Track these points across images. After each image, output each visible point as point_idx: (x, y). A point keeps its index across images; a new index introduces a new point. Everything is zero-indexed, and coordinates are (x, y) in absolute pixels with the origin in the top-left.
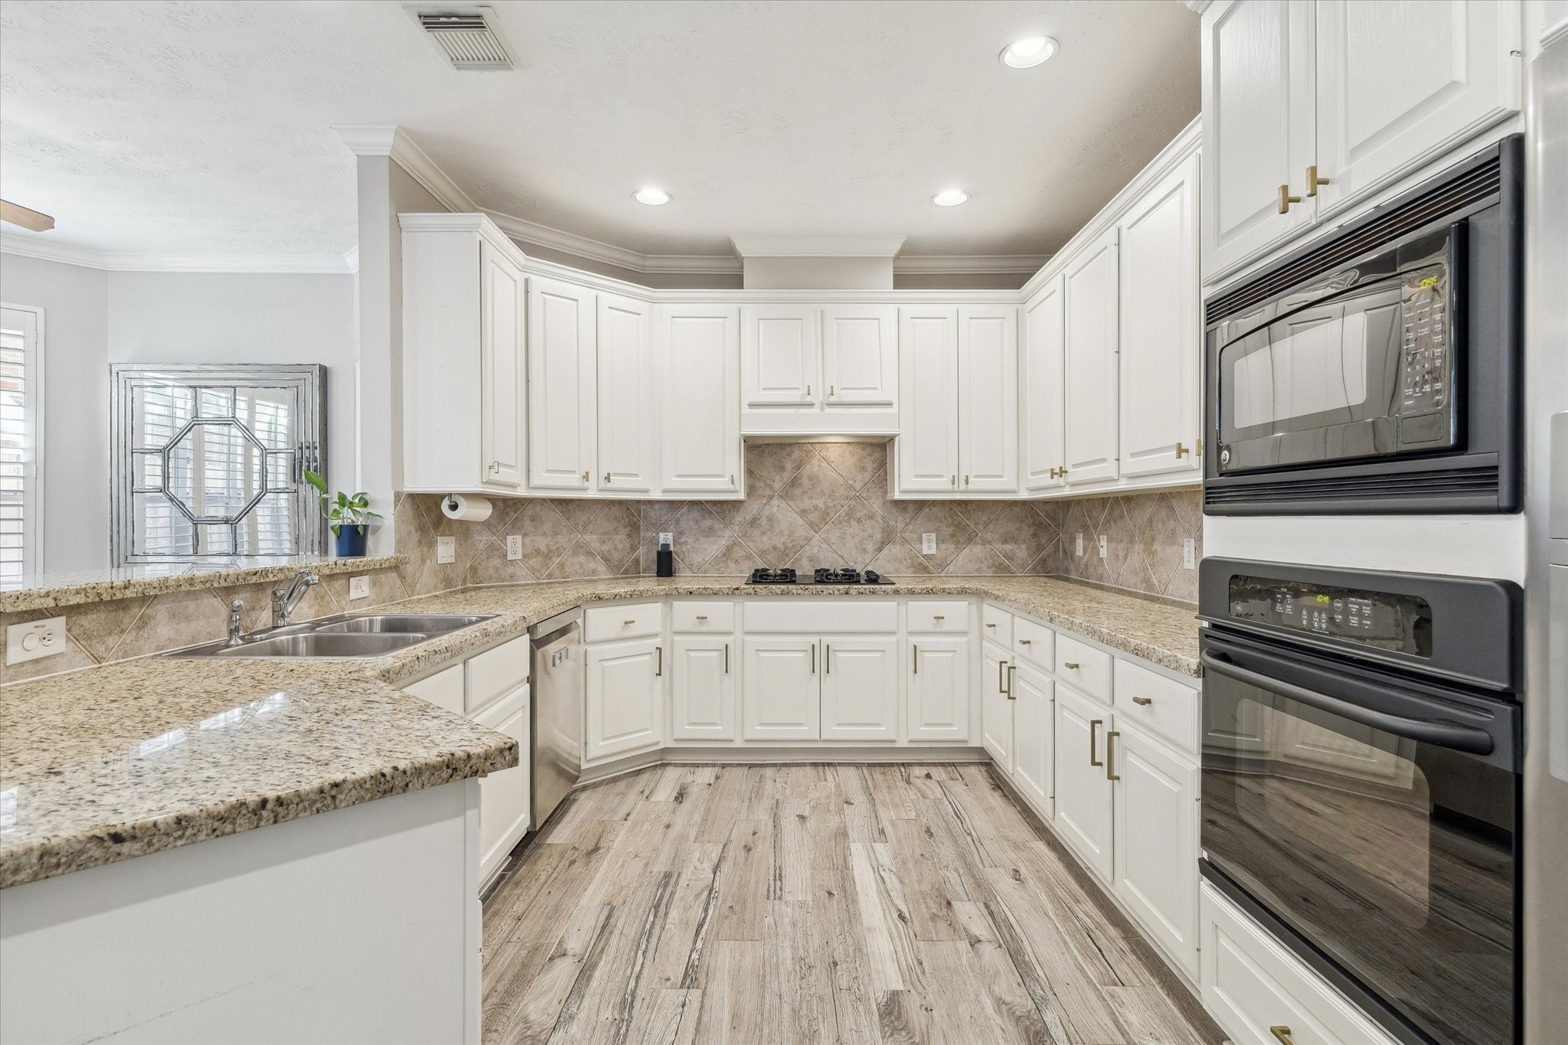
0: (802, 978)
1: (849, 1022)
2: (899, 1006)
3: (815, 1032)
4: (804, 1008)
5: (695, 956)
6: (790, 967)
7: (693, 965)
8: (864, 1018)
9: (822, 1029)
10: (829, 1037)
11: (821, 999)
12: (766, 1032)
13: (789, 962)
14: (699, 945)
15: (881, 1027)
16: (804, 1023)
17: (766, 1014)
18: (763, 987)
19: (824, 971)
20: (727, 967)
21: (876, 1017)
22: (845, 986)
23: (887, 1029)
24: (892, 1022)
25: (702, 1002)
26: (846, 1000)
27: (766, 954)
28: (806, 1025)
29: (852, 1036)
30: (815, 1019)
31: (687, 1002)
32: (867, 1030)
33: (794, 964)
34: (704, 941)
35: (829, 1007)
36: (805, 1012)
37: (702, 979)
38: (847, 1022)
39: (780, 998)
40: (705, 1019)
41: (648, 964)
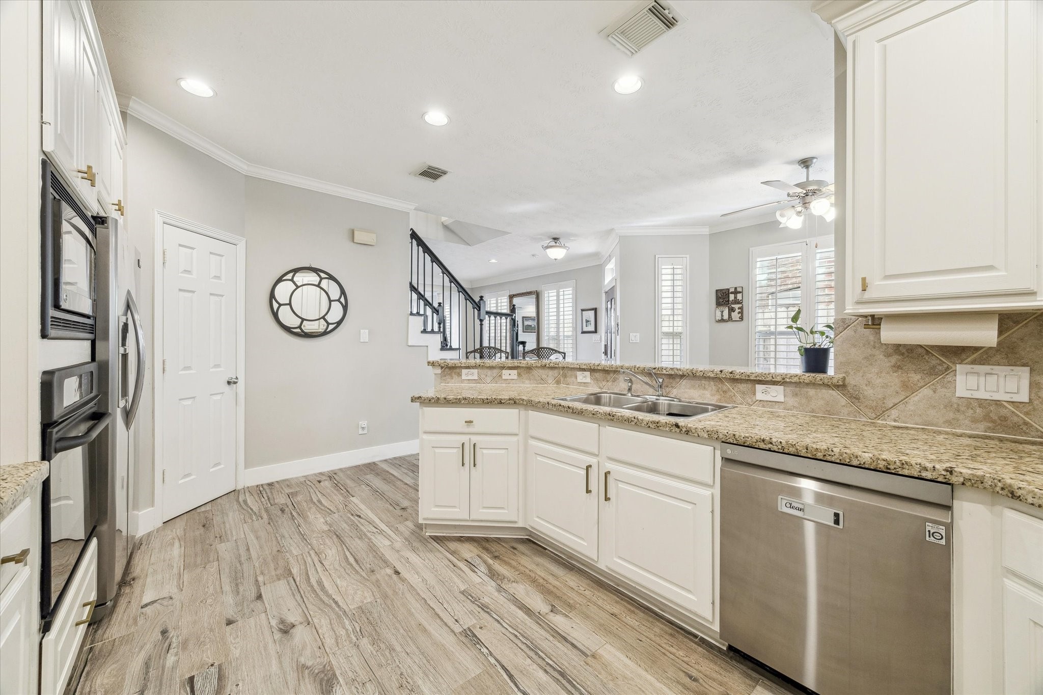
0: (402, 674)
1: (356, 661)
2: (323, 690)
3: (374, 644)
4: (388, 654)
5: (485, 650)
6: (416, 678)
7: (479, 644)
8: (346, 668)
9: (370, 647)
10: (364, 645)
11: (380, 666)
12: (402, 631)
13: (420, 682)
14: (493, 661)
15: (333, 668)
16: (382, 646)
17: (408, 639)
18: (423, 654)
19: (390, 689)
20: (457, 654)
21: (338, 673)
22: (368, 685)
23: (329, 668)
24: (326, 675)
25: (449, 627)
26: (363, 676)
27: (440, 679)
28: (381, 645)
29: (350, 653)
30: (378, 651)
31: (457, 623)
32: (342, 662)
33: (414, 682)
34: (494, 666)
35: (372, 663)
36: (386, 652)
37: (463, 639)
38: (356, 659)
39: (407, 652)
40: (438, 621)
41: (504, 630)
